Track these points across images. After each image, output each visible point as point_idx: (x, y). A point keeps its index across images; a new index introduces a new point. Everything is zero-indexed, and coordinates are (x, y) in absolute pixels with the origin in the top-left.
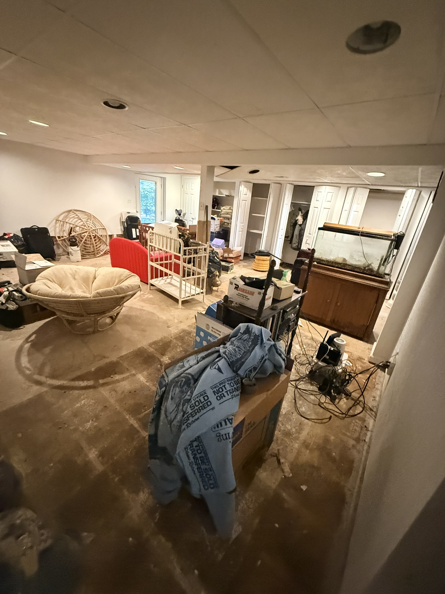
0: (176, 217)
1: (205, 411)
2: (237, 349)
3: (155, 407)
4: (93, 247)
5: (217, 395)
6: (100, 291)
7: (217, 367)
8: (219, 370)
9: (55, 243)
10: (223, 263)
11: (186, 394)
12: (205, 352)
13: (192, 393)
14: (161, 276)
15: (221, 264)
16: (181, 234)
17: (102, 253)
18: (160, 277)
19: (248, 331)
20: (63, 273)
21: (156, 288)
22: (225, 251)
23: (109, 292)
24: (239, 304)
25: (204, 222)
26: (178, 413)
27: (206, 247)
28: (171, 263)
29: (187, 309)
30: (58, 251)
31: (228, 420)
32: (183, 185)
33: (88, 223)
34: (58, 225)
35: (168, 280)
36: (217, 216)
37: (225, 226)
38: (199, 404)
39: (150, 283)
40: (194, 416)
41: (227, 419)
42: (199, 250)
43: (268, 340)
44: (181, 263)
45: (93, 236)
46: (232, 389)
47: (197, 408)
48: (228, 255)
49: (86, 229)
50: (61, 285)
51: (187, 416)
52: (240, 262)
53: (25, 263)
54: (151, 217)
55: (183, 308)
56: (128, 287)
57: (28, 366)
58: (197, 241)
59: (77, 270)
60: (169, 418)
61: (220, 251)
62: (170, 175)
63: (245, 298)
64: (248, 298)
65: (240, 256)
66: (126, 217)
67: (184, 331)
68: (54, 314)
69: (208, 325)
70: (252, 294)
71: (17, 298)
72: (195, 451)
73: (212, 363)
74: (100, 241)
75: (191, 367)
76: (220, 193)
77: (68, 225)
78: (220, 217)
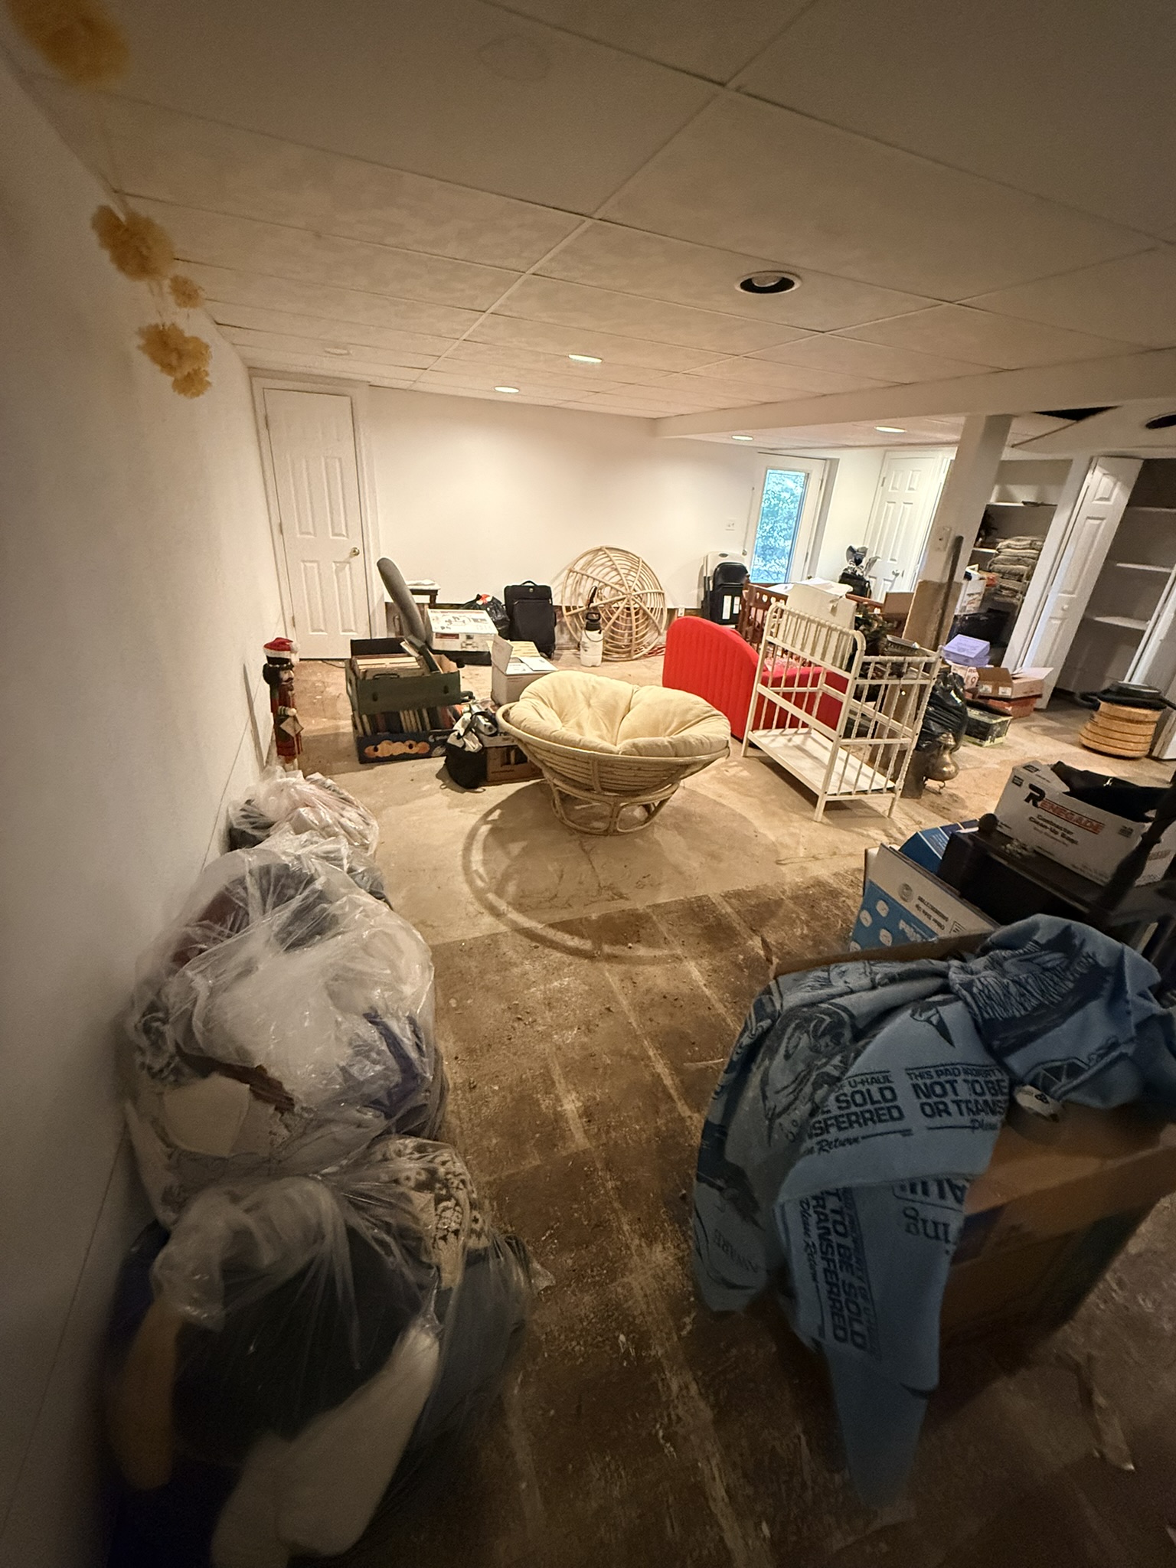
0: (846, 569)
1: (881, 1127)
2: (1013, 989)
3: (735, 1059)
4: (630, 635)
5: (924, 1100)
6: (641, 741)
7: (934, 1020)
8: (942, 1029)
9: (558, 620)
10: (973, 713)
11: (824, 1060)
12: (894, 964)
13: (846, 1065)
14: (781, 725)
15: (966, 713)
16: (861, 616)
17: (645, 651)
18: (777, 727)
19: (1063, 942)
20: (570, 688)
21: (762, 755)
22: (984, 676)
23: (659, 746)
24: (1035, 851)
25: (940, 586)
26: (796, 1099)
27: (933, 659)
28: (812, 696)
29: (838, 826)
30: (561, 639)
31: (952, 1187)
32: (884, 478)
33: (630, 578)
34: (570, 581)
35: (798, 740)
36: (979, 569)
37: (1001, 599)
38: (865, 1103)
39: (748, 739)
40: (846, 1128)
41: (949, 1181)
42: (908, 667)
43: (1143, 995)
44: (846, 698)
45: (635, 609)
46: (977, 1102)
47: (858, 1110)
48: (996, 688)
49: (624, 591)
50: (561, 715)
51: (825, 1120)
52: (1034, 715)
53: (508, 659)
54: (776, 566)
55: (826, 820)
56: (702, 743)
57: (481, 870)
58: (904, 639)
59: (597, 686)
60: (770, 1104)
61: (968, 674)
62: (855, 451)
63: (1058, 837)
64: (1071, 837)
65: (1039, 696)
66: (716, 567)
67: (819, 883)
68: (536, 773)
69: (907, 887)
70: (1096, 828)
71: (482, 729)
72: (827, 1220)
73: (920, 1002)
74: (647, 623)
75: (852, 992)
76: (1005, 496)
77: (590, 581)
78: (990, 571)
